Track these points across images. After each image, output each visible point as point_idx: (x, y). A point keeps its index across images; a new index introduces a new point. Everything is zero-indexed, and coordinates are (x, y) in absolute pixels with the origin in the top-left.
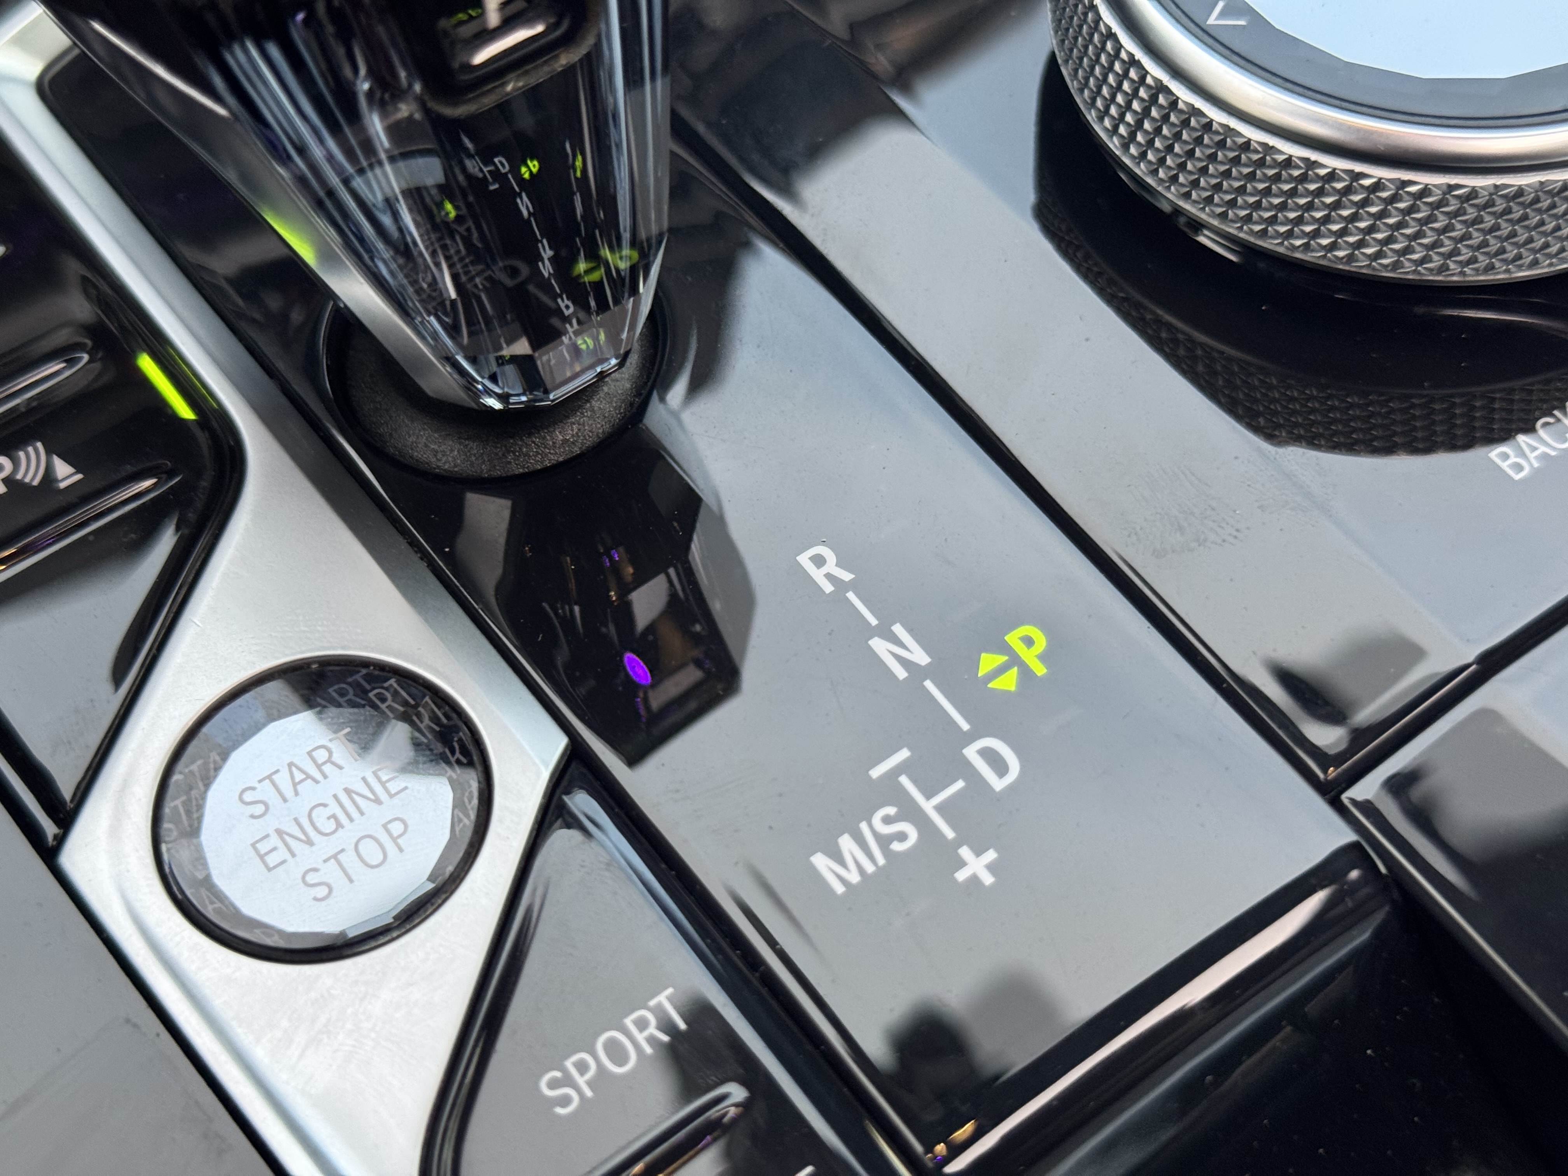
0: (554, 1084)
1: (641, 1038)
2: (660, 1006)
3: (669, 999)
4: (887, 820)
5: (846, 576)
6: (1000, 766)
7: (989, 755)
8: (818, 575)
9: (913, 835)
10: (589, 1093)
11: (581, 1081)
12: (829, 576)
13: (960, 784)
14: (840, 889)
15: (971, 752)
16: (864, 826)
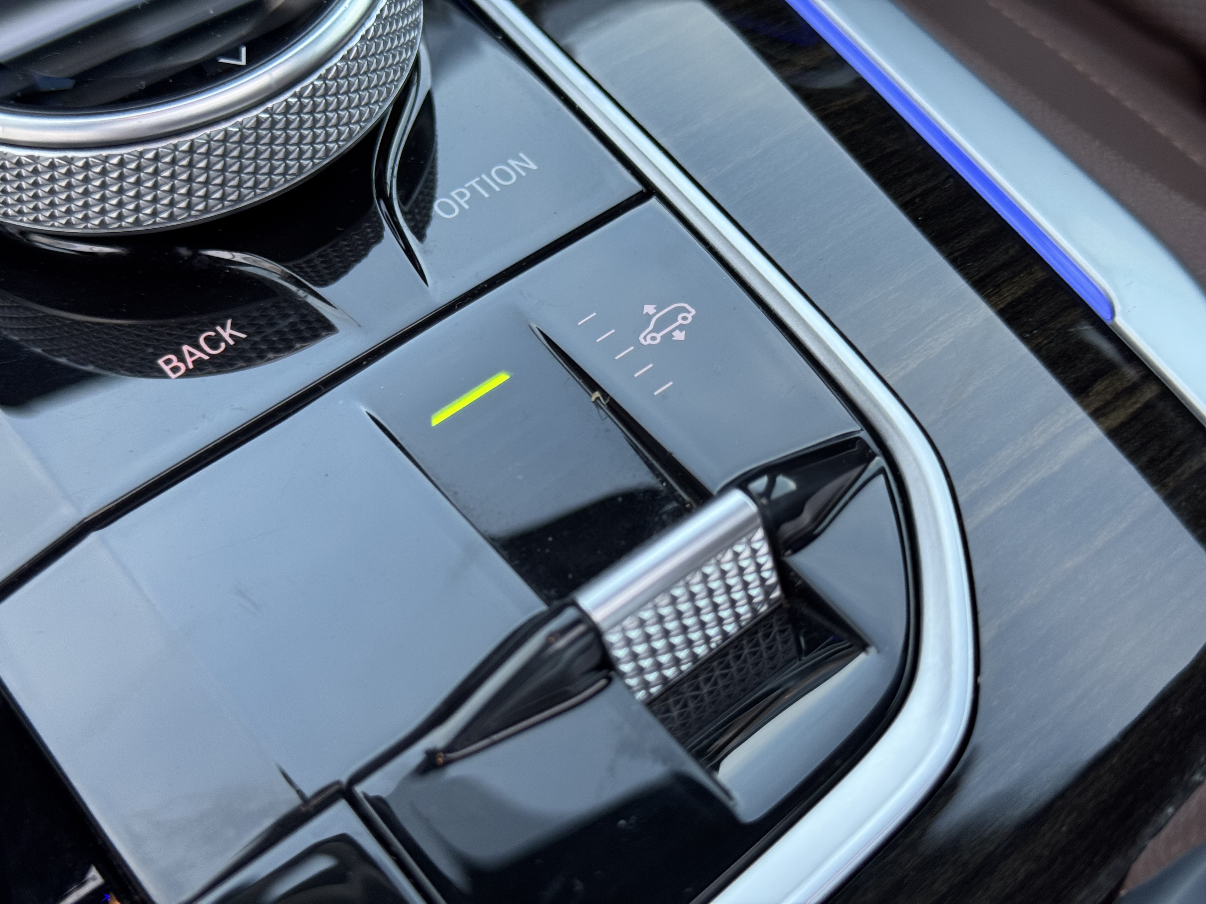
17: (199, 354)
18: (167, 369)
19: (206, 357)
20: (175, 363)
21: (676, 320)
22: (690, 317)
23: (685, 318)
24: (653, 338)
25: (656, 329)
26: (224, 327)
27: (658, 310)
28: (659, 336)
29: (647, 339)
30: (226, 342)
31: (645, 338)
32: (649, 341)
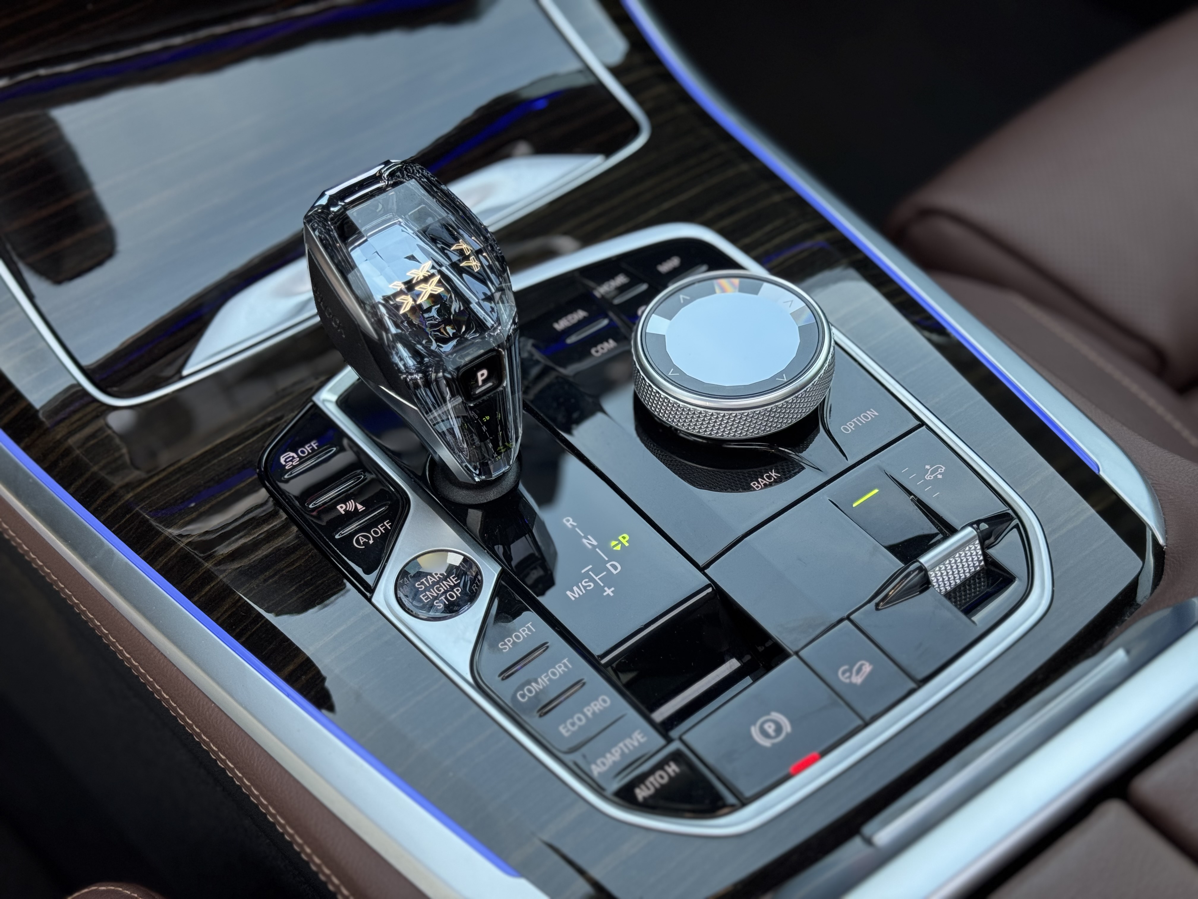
0: (502, 645)
1: (524, 634)
2: (528, 626)
3: (530, 624)
4: (586, 582)
5: (575, 524)
6: (615, 568)
7: (613, 566)
8: (568, 524)
9: (592, 585)
10: (511, 646)
11: (509, 644)
12: (571, 524)
13: (605, 573)
14: (573, 599)
15: (608, 565)
16: (580, 584)
17: (765, 482)
18: (754, 487)
19: (768, 483)
20: (757, 485)
21: (938, 471)
22: (943, 470)
23: (941, 470)
24: (930, 477)
25: (932, 474)
26: (772, 473)
27: (931, 467)
28: (932, 476)
29: (928, 477)
30: (774, 478)
31: (927, 477)
32: (929, 478)
